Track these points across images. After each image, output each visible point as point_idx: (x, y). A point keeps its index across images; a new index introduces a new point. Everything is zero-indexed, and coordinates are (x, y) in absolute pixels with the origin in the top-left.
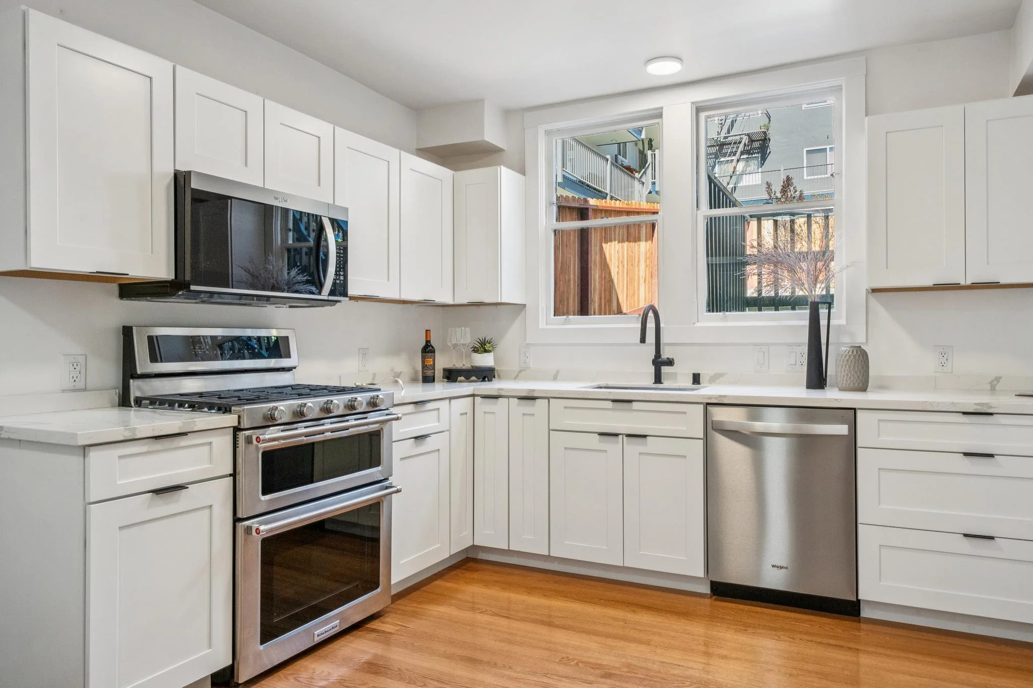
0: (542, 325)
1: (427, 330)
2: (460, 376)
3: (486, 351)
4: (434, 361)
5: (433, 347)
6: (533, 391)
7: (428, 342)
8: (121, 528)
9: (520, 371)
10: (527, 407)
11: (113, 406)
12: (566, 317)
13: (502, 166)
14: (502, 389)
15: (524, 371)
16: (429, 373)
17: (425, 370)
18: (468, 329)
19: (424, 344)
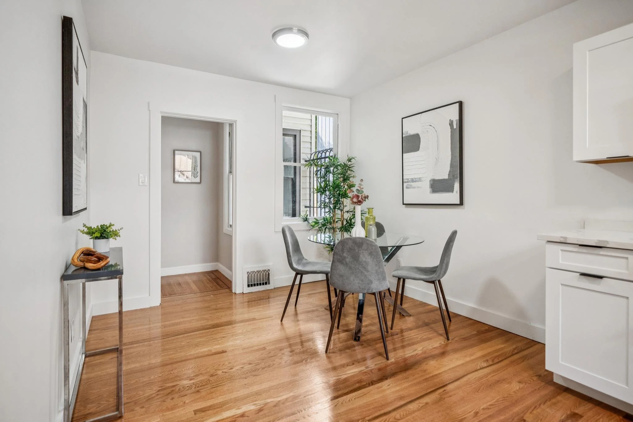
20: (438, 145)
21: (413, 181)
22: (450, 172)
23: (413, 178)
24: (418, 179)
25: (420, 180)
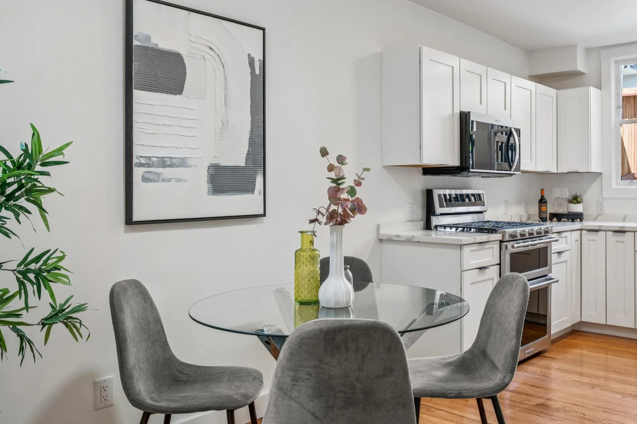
0: (614, 186)
1: (542, 190)
2: (564, 218)
3: (578, 202)
4: (547, 208)
5: (546, 200)
6: (624, 227)
7: (542, 197)
8: (471, 284)
9: (598, 215)
10: (619, 237)
11: (422, 230)
12: (630, 181)
13: (591, 87)
14: (601, 226)
15: (601, 215)
16: (544, 216)
17: (542, 214)
18: (567, 189)
19: (540, 198)
20: (225, 94)
21: (163, 163)
22: (248, 154)
23: (166, 155)
24: (179, 160)
25: (182, 163)
